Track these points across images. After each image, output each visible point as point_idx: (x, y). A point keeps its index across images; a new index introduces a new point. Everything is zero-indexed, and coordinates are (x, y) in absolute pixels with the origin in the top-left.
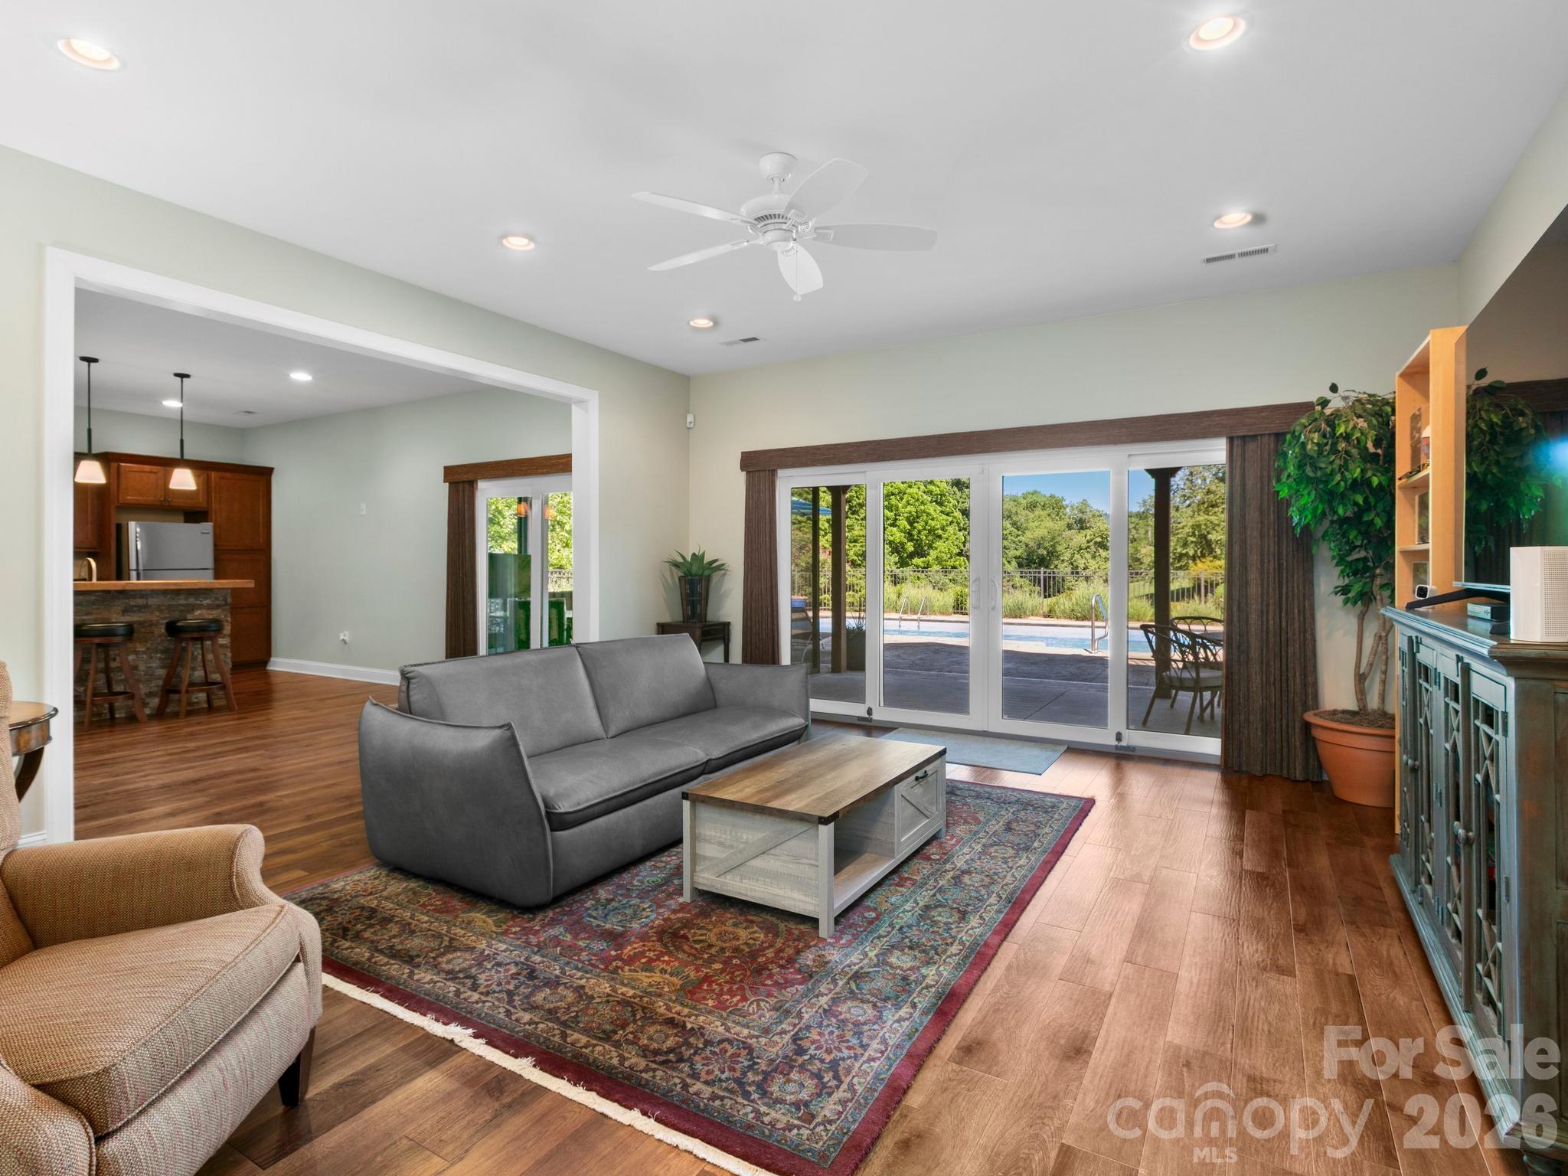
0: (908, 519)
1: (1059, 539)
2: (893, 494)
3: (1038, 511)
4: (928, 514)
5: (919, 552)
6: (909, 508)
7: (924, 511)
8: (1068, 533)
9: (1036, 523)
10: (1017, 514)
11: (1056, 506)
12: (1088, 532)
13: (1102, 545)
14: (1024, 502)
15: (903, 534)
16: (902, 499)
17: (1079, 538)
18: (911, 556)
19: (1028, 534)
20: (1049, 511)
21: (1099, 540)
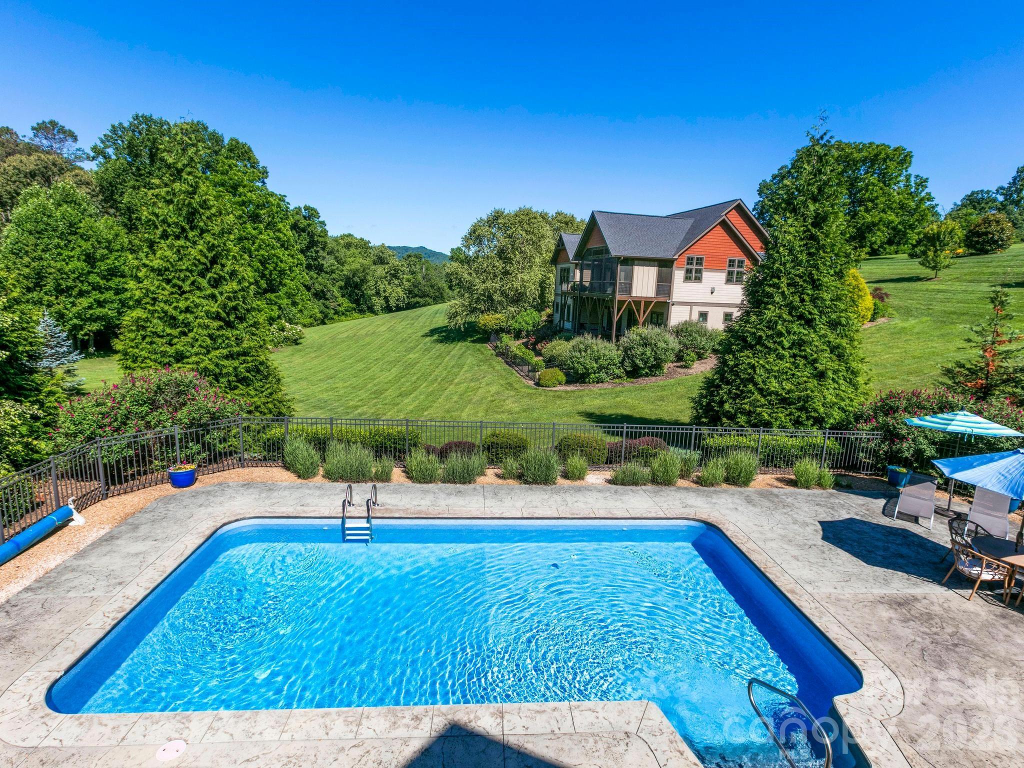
0: (260, 262)
1: (367, 271)
2: (246, 239)
3: (353, 250)
4: (278, 258)
5: (272, 289)
6: (262, 252)
7: (274, 255)
8: (373, 267)
9: (352, 259)
10: (338, 251)
11: (364, 246)
12: (387, 267)
13: (395, 276)
14: (342, 242)
15: (257, 274)
16: (254, 243)
17: (380, 271)
18: (266, 291)
19: (346, 267)
20: (359, 250)
21: (393, 272)
